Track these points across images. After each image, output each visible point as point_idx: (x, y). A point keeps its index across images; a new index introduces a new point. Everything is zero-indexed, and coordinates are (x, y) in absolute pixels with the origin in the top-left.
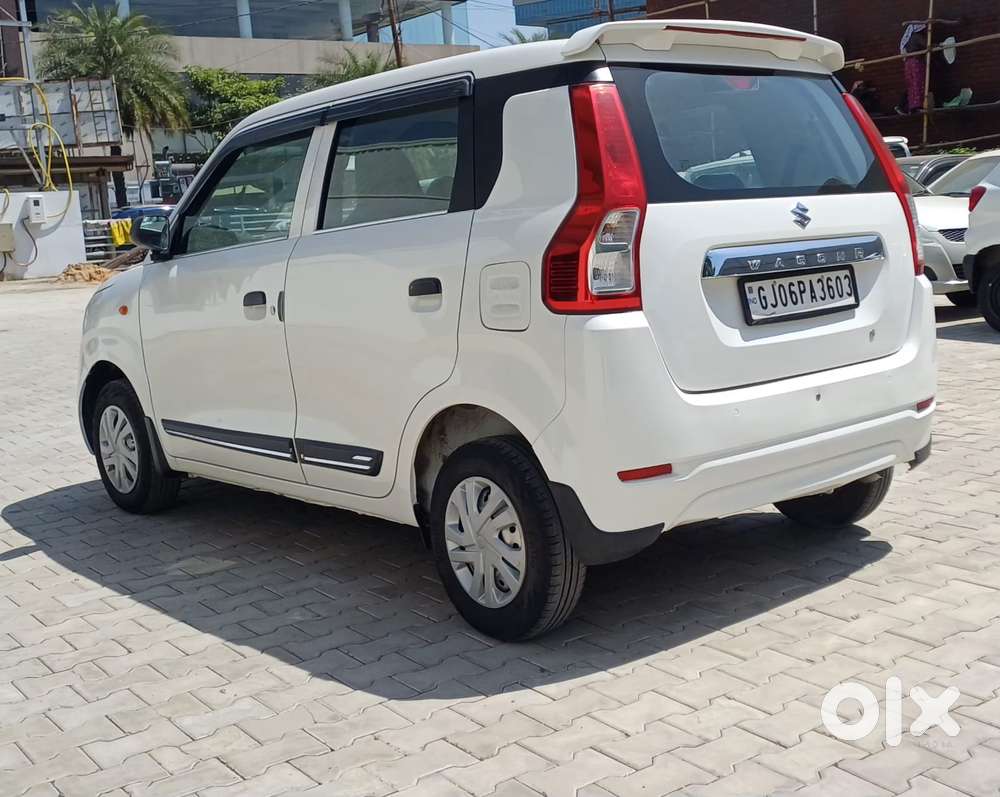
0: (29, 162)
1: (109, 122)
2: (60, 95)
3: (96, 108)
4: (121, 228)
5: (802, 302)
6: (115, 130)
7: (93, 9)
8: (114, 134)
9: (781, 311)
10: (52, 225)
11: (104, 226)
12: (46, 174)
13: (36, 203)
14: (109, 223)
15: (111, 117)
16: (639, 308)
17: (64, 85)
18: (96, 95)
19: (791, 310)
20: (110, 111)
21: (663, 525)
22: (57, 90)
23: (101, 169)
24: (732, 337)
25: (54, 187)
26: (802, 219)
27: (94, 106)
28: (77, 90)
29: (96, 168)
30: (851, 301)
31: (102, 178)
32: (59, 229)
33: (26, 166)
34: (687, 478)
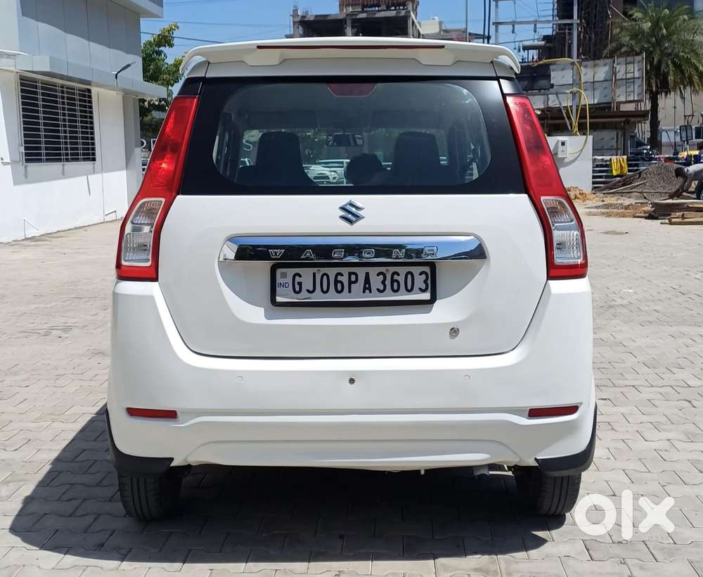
0: (565, 115)
1: (636, 86)
2: (607, 68)
3: (629, 76)
4: (619, 162)
5: (350, 292)
6: (640, 91)
7: (651, 5)
8: (638, 95)
9: (318, 297)
10: (571, 159)
11: (606, 161)
12: (575, 124)
13: (563, 144)
14: (611, 159)
15: (638, 82)
16: (155, 279)
17: (611, 60)
18: (630, 67)
19: (333, 297)
20: (639, 78)
21: (172, 459)
22: (605, 65)
23: (627, 120)
24: (255, 314)
25: (578, 133)
26: (351, 215)
27: (628, 75)
28: (618, 64)
29: (624, 119)
30: (426, 296)
31: (627, 127)
32: (576, 162)
33: (563, 118)
34: (186, 424)
